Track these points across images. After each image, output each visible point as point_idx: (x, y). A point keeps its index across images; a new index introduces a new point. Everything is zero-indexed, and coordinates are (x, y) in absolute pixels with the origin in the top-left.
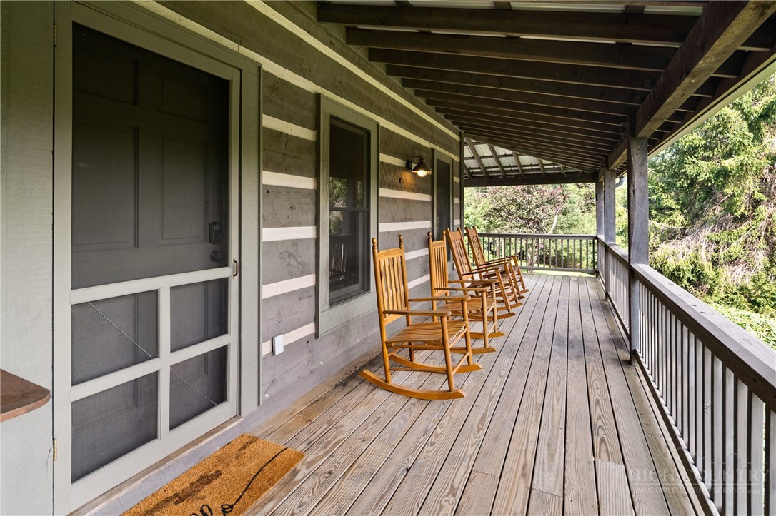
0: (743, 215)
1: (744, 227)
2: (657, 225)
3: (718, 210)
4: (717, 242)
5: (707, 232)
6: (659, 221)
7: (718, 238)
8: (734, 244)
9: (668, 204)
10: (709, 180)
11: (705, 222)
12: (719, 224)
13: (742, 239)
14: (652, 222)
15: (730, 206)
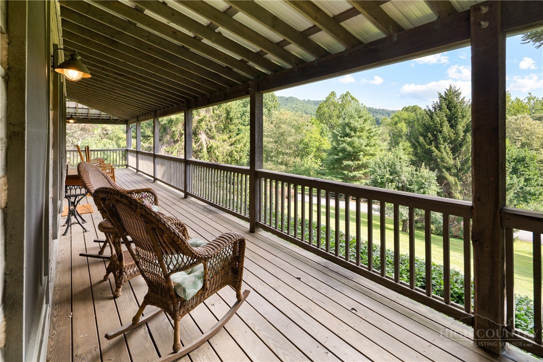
0: (177, 139)
1: (177, 145)
2: (143, 144)
3: (168, 137)
4: (168, 152)
5: (164, 147)
6: (144, 143)
7: (168, 150)
8: (174, 152)
9: (149, 134)
10: (166, 124)
11: (163, 143)
12: (169, 143)
13: (177, 150)
14: (142, 143)
15: (173, 136)
